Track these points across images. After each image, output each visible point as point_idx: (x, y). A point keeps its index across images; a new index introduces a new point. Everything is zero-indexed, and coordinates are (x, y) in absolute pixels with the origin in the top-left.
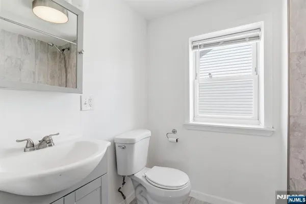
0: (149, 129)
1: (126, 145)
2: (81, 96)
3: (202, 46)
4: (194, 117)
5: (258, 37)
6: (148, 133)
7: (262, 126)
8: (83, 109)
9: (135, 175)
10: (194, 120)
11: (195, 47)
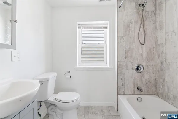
0: (55, 72)
1: (43, 82)
2: (11, 51)
3: (83, 28)
4: (79, 64)
5: (106, 28)
6: (55, 74)
7: (108, 66)
8: (13, 60)
9: (48, 99)
10: (79, 65)
11: (79, 27)
